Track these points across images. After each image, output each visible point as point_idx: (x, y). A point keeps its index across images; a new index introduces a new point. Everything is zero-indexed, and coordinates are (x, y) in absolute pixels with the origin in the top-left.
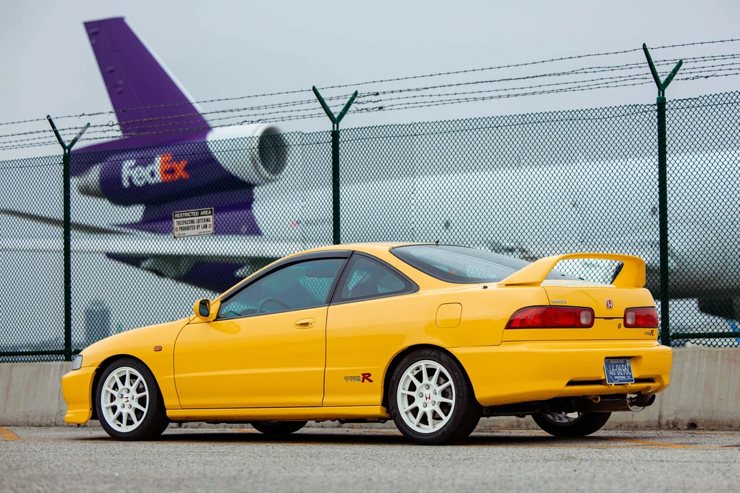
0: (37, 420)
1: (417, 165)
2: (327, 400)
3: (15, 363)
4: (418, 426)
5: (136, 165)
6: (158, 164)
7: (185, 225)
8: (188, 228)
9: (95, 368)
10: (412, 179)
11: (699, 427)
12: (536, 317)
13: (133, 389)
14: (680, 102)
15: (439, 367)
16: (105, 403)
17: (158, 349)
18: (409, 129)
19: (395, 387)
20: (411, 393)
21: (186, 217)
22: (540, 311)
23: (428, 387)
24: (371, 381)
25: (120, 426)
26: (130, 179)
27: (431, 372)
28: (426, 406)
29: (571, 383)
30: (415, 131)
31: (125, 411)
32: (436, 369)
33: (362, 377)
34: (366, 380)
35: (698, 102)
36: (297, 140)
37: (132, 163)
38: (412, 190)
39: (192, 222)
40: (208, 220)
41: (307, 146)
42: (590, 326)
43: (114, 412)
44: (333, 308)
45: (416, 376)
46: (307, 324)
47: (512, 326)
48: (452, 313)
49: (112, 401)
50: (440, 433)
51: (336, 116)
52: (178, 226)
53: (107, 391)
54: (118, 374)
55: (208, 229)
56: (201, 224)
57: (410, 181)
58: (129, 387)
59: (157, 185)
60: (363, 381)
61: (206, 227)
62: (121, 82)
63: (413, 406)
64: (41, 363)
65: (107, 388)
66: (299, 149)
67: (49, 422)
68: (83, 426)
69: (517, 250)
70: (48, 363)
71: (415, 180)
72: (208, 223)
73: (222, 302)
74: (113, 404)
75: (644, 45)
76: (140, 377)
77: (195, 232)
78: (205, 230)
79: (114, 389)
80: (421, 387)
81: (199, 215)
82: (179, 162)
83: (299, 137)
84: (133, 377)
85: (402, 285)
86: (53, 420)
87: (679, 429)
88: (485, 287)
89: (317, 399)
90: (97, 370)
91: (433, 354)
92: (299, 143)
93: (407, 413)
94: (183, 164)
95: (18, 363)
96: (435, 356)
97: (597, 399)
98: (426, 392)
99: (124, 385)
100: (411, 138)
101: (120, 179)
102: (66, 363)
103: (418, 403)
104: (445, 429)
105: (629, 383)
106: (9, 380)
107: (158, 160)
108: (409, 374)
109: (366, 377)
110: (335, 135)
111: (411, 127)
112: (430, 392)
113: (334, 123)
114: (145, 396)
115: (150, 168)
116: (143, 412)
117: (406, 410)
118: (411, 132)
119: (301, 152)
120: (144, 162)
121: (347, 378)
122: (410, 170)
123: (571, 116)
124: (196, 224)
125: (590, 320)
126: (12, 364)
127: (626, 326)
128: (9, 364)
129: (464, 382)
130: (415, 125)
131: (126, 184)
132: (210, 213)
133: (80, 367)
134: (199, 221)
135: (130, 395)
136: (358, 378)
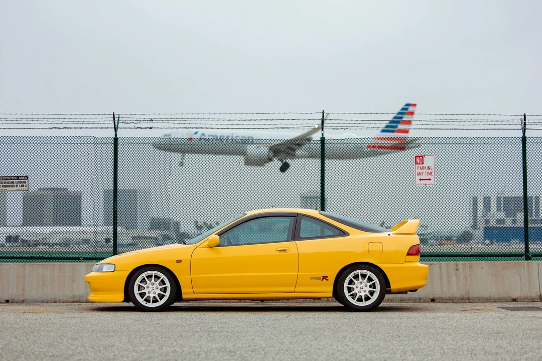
2: (298, 289)
4: (356, 302)
8: (9, 186)
9: (130, 271)
13: (157, 283)
15: (369, 273)
16: (137, 291)
17: (179, 261)
19: (343, 283)
20: (351, 286)
21: (8, 180)
24: (327, 280)
25: (147, 303)
27: (364, 276)
28: (360, 292)
31: (152, 295)
33: (322, 278)
34: (324, 280)
36: (91, 141)
39: (12, 183)
40: (24, 182)
45: (354, 277)
46: (285, 250)
48: (377, 247)
50: (371, 306)
52: (2, 185)
54: (146, 274)
55: (25, 188)
56: (19, 184)
58: (154, 282)
60: (322, 280)
61: (23, 186)
63: (352, 293)
65: (138, 282)
66: (92, 146)
72: (25, 184)
74: (142, 292)
76: (163, 277)
77: (15, 189)
79: (142, 282)
80: (358, 283)
81: (18, 179)
83: (92, 139)
84: (157, 277)
85: (338, 232)
88: (389, 235)
89: (292, 289)
90: (131, 273)
93: (349, 296)
98: (360, 286)
99: (150, 281)
103: (356, 291)
108: (350, 277)
109: (325, 278)
110: (116, 140)
112: (363, 285)
114: (167, 287)
116: (165, 296)
121: (312, 278)
124: (15, 184)
132: (26, 178)
133: (113, 270)
134: (17, 182)
135: (154, 287)
136: (318, 278)
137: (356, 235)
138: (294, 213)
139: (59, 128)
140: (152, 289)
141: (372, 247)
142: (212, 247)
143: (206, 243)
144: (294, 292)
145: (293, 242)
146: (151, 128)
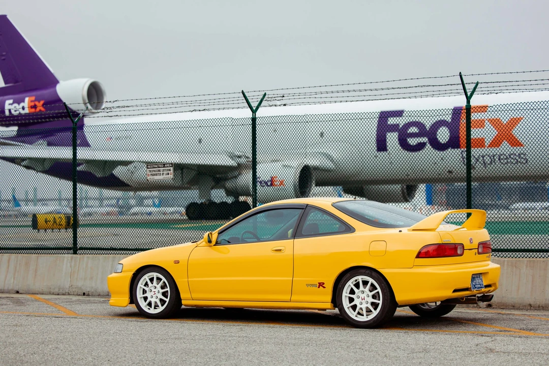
0: (56, 290)
1: (308, 140)
2: (294, 298)
3: (40, 255)
4: (356, 316)
5: (14, 103)
6: (27, 102)
7: (154, 173)
8: (156, 175)
10: (305, 149)
11: (493, 307)
12: (434, 250)
13: (159, 286)
14: (481, 108)
15: (371, 280)
16: (139, 295)
17: (177, 262)
18: (303, 119)
19: (341, 292)
20: (352, 296)
21: (155, 168)
22: (436, 247)
23: (363, 292)
24: (324, 287)
25: (149, 309)
26: (10, 111)
27: (365, 283)
28: (361, 304)
29: (455, 291)
30: (307, 120)
31: (153, 300)
32: (369, 282)
33: (318, 284)
34: (321, 287)
35: (493, 109)
36: (229, 122)
37: (11, 101)
38: (305, 156)
39: (159, 171)
40: (170, 170)
41: (236, 127)
42: (461, 255)
43: (145, 301)
44: (298, 241)
45: (355, 285)
46: (280, 250)
47: (420, 256)
48: (380, 247)
49: (143, 294)
50: (372, 321)
51: (254, 108)
52: (150, 173)
53: (141, 287)
54: (148, 276)
55: (170, 176)
56: (165, 172)
57: (304, 150)
58: (156, 285)
59: (26, 115)
60: (319, 287)
61: (168, 174)
62: (4, 54)
63: (353, 304)
64: (57, 255)
65: (141, 285)
66: (230, 128)
67: (64, 292)
68: (87, 295)
69: (243, 157)
70: (61, 255)
71: (307, 150)
72: (170, 172)
73: (219, 234)
74: (145, 295)
75: (460, 73)
76: (164, 279)
77: (161, 177)
78: (168, 176)
79: (145, 286)
80: (359, 292)
81: (164, 167)
82: (39, 102)
83: (230, 121)
84: (159, 279)
85: (344, 228)
86: (67, 291)
87: (480, 307)
88: (400, 231)
89: (287, 297)
90: (134, 274)
91: (367, 272)
92: (230, 124)
93: (348, 308)
94: (42, 102)
95: (42, 255)
96: (368, 273)
97: (463, 299)
98: (362, 296)
99: (152, 284)
100: (304, 124)
101: (3, 112)
102: (75, 255)
103: (356, 302)
104: (375, 319)
105: (482, 289)
106: (37, 265)
107: (27, 99)
108: (350, 284)
109: (321, 285)
110: (254, 120)
111: (305, 117)
112: (364, 295)
113: (253, 113)
114: (167, 291)
115: (22, 104)
116: (166, 301)
117: (348, 306)
118: (305, 120)
119: (231, 130)
120: (18, 102)
121: (308, 285)
122: (303, 143)
123: (410, 114)
124: (161, 172)
125: (462, 251)
126: (37, 255)
127: (479, 253)
128: (35, 255)
129: (388, 290)
130: (307, 116)
131: (7, 113)
132: (171, 165)
133: (121, 271)
134: (163, 170)
135: (156, 290)
136: (315, 286)
139: (199, 110)
140: (154, 293)
141: (375, 247)
144: (290, 301)
146: (285, 105)
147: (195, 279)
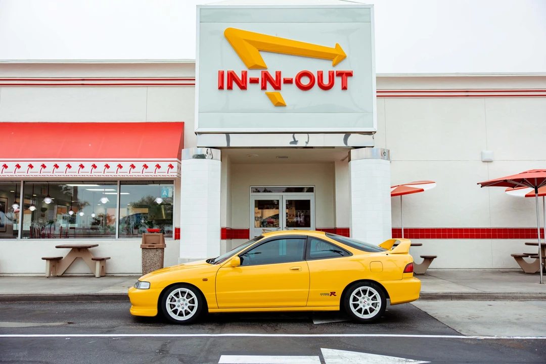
2: (309, 303)
9: (163, 289)
17: (205, 280)
24: (335, 295)
33: (330, 293)
34: (332, 295)
46: (297, 269)
47: (405, 271)
48: (378, 266)
80: (361, 299)
88: (387, 255)
89: (304, 303)
109: (333, 293)
121: (321, 294)
133: (148, 288)
135: (184, 303)
136: (328, 294)
137: (358, 255)
138: (305, 236)
140: (182, 304)
141: (374, 266)
142: (234, 267)
143: (229, 263)
144: (306, 306)
145: (304, 262)
147: (222, 293)
